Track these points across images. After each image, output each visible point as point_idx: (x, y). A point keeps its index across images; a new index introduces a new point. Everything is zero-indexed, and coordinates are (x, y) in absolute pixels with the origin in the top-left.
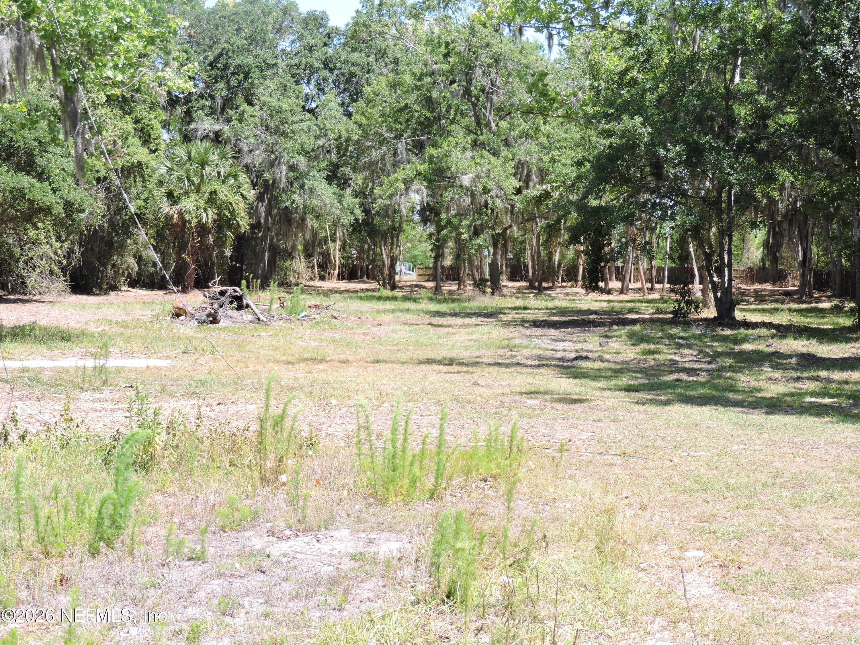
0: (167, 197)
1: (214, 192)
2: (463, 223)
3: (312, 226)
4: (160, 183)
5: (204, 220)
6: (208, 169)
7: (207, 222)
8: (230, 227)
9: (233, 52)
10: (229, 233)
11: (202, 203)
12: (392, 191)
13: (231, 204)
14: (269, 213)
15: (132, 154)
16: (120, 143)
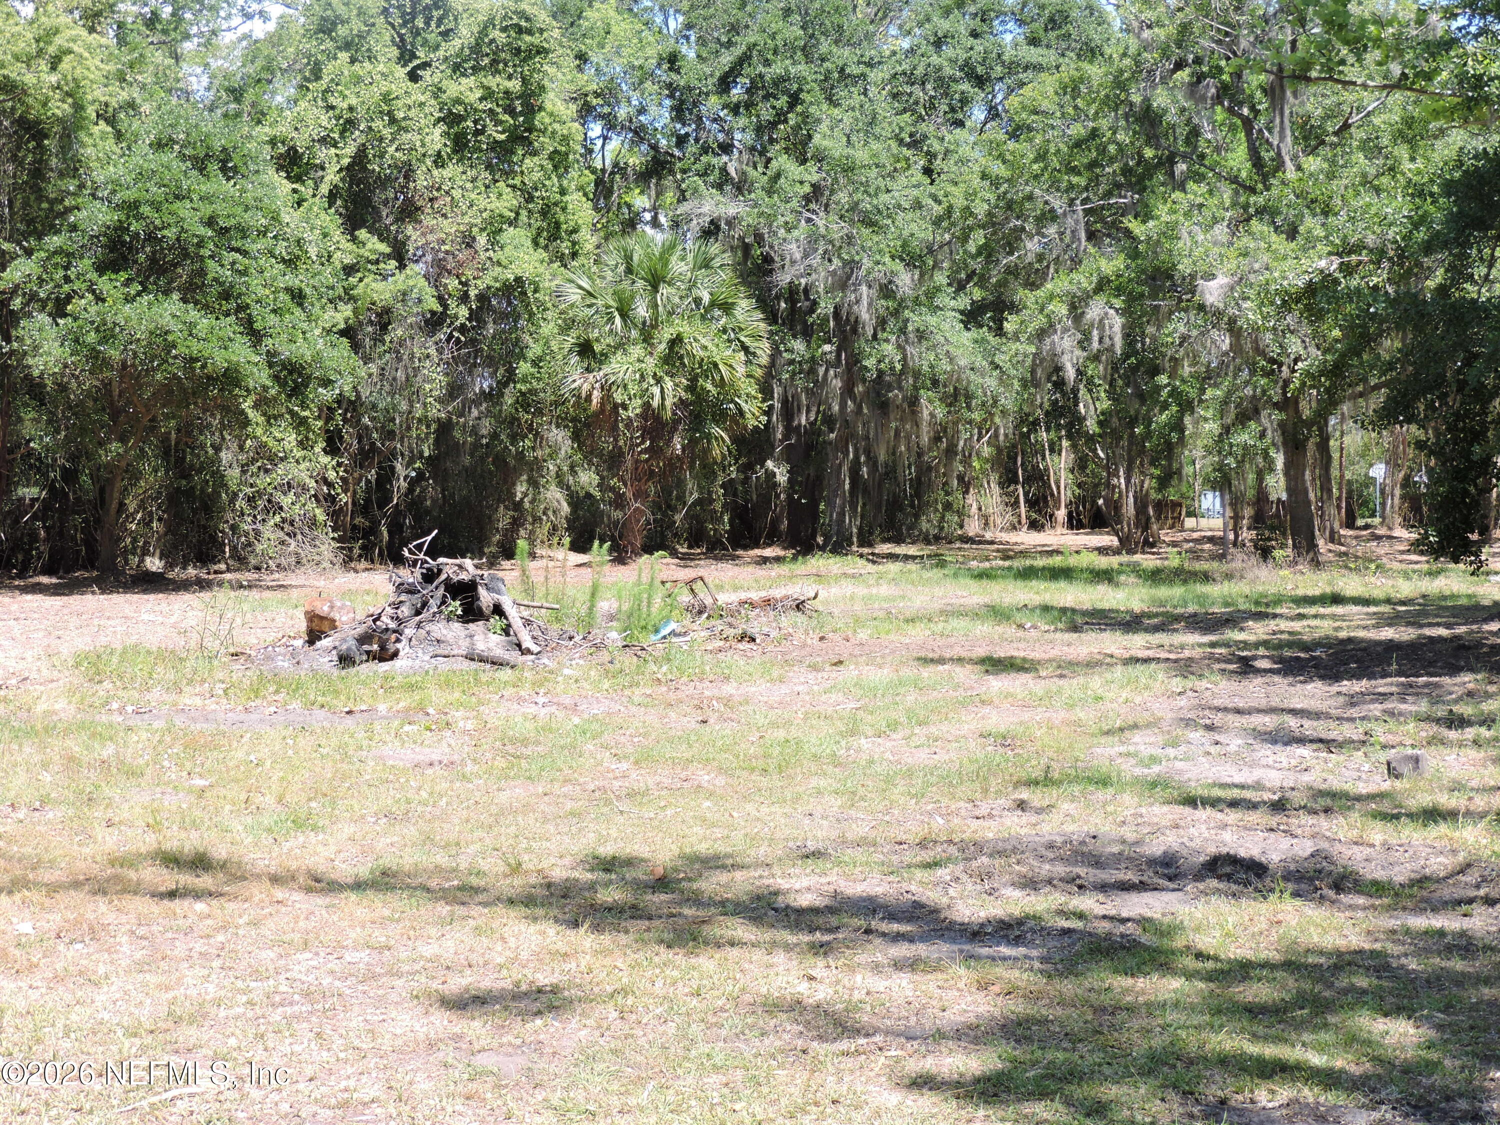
0: (580, 353)
1: (676, 341)
2: (1209, 393)
3: (932, 415)
4: (567, 327)
5: (655, 403)
6: (665, 290)
7: (663, 405)
8: (720, 417)
9: (775, 52)
10: (717, 431)
11: (651, 364)
12: (1041, 320)
13: (716, 365)
14: (848, 390)
15: (504, 262)
16: (482, 240)
